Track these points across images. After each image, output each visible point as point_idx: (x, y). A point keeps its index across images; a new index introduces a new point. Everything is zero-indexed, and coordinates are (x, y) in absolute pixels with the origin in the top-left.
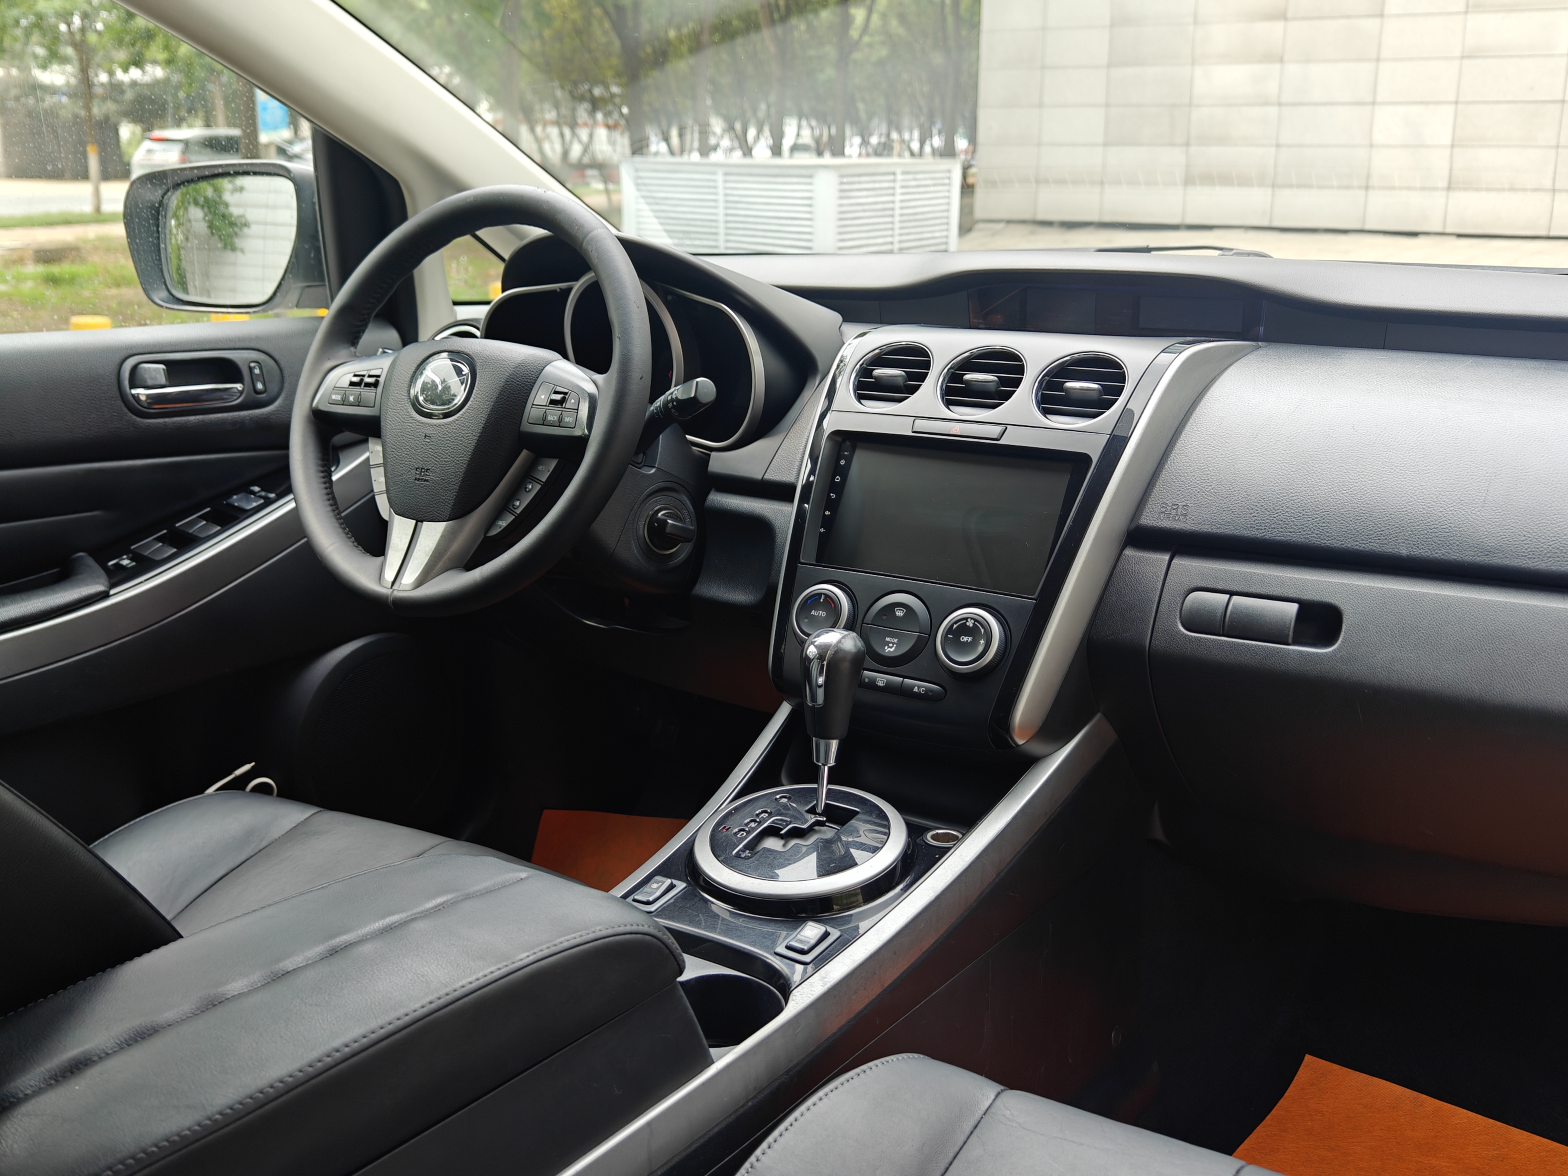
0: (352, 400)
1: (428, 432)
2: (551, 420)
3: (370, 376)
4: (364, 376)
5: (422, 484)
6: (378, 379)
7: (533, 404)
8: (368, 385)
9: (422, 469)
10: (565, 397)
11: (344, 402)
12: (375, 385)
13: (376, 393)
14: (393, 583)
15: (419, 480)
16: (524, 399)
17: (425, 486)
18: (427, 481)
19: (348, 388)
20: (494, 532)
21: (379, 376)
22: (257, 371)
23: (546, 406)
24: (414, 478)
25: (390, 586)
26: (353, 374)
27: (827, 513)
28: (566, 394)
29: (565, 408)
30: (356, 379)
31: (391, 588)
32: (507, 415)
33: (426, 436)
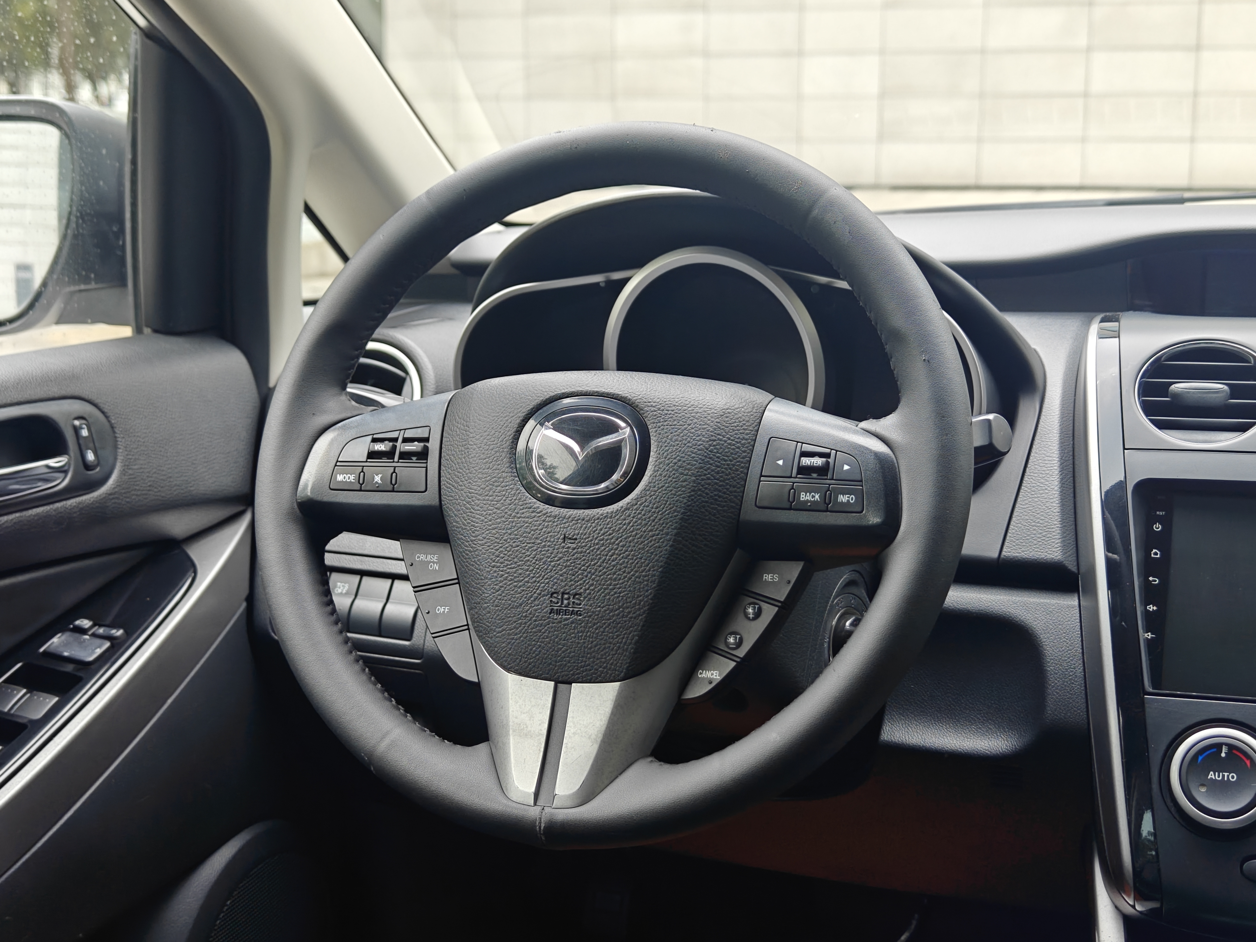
0: (380, 482)
1: (570, 532)
2: (808, 501)
3: (406, 440)
4: (395, 440)
5: (566, 619)
6: (427, 444)
7: (761, 476)
8: (405, 456)
9: (563, 593)
10: (828, 463)
11: (361, 487)
12: (423, 455)
13: (426, 467)
14: (537, 795)
15: (558, 612)
16: (742, 467)
17: (572, 622)
18: (577, 613)
19: (366, 462)
20: (697, 691)
21: (427, 440)
22: (85, 433)
23: (791, 477)
24: (548, 609)
25: (532, 802)
26: (369, 438)
27: (1151, 608)
28: (827, 456)
29: (832, 479)
30: (380, 447)
31: (535, 804)
32: (720, 497)
33: (564, 538)
